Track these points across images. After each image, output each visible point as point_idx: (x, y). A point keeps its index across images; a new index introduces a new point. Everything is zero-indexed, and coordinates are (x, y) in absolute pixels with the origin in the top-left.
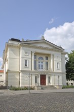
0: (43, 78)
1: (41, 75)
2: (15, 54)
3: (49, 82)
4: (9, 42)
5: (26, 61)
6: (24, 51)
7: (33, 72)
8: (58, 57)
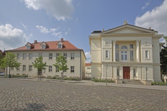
0: (126, 70)
1: (124, 67)
2: (97, 46)
3: (134, 75)
4: (92, 35)
5: (107, 52)
6: (104, 42)
7: (114, 63)
8: (146, 43)
